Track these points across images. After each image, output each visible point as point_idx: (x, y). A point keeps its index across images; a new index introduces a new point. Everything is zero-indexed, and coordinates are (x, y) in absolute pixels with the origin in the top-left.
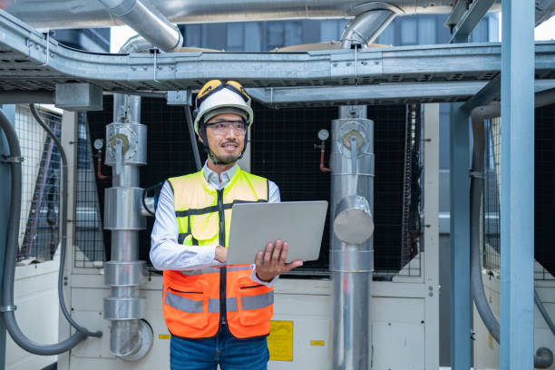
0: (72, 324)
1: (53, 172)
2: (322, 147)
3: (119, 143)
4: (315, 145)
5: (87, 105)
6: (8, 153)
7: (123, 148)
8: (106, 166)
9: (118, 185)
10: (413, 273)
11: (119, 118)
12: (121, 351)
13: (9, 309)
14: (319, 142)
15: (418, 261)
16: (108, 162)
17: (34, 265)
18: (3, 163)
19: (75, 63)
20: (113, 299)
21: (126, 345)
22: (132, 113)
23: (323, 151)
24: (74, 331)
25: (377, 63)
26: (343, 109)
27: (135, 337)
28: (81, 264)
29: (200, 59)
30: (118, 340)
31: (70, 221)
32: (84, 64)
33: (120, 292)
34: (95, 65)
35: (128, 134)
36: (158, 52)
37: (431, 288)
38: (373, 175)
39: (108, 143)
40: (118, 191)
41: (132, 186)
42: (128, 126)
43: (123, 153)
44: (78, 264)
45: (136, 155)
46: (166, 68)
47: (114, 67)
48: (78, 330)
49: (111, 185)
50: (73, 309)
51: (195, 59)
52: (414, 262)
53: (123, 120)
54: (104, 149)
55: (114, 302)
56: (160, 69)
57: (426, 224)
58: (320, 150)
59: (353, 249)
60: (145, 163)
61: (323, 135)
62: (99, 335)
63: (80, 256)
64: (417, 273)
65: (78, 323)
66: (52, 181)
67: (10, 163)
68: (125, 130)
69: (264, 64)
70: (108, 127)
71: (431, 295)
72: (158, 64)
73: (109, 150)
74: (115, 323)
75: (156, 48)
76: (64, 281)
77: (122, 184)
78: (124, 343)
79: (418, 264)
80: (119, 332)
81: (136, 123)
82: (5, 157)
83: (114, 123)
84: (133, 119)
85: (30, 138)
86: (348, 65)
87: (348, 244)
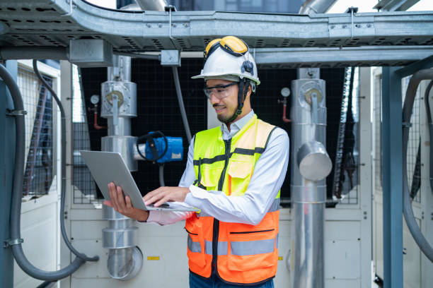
0: (72, 250)
1: (46, 123)
2: (285, 102)
3: (115, 98)
4: (279, 101)
5: (102, 60)
6: (12, 107)
7: (118, 102)
8: (102, 118)
9: (113, 134)
10: (352, 201)
11: (113, 77)
12: (119, 275)
13: (16, 242)
14: (282, 98)
15: (355, 192)
16: (103, 114)
17: (34, 200)
18: (7, 115)
19: (92, 18)
20: (110, 231)
21: (123, 269)
22: (124, 72)
23: (285, 105)
24: (74, 257)
25: (369, 27)
26: (302, 71)
27: (130, 262)
28: (79, 201)
29: (213, 17)
30: (116, 265)
31: (68, 165)
32: (101, 20)
33: (116, 225)
34: (111, 21)
35: (122, 91)
36: (173, 10)
37: (365, 213)
38: (325, 125)
39: (104, 98)
40: (114, 139)
41: (125, 135)
42: (121, 84)
43: (119, 106)
44: (77, 201)
45: (129, 109)
46: (180, 26)
47: (130, 24)
48: (77, 256)
49: (105, 134)
50: (72, 239)
51: (209, 17)
52: (353, 193)
53: (117, 78)
54: (100, 103)
55: (112, 234)
56: (175, 26)
57: (362, 162)
58: (283, 104)
59: (310, 185)
60: (136, 115)
61: (285, 92)
62: (96, 259)
63: (78, 193)
64: (355, 201)
65: (77, 250)
66: (46, 130)
67: (15, 116)
68: (118, 87)
69: (269, 24)
70: (103, 85)
71: (365, 218)
72: (173, 22)
73: (104, 104)
74: (112, 251)
75: (170, 6)
76: (65, 215)
77: (117, 133)
78: (121, 268)
79: (355, 194)
80: (116, 258)
81: (127, 81)
82: (9, 111)
83: (109, 82)
84: (125, 78)
85: (28, 95)
86: (344, 27)
87: (307, 180)
